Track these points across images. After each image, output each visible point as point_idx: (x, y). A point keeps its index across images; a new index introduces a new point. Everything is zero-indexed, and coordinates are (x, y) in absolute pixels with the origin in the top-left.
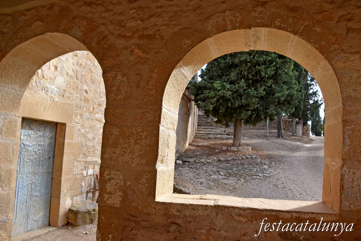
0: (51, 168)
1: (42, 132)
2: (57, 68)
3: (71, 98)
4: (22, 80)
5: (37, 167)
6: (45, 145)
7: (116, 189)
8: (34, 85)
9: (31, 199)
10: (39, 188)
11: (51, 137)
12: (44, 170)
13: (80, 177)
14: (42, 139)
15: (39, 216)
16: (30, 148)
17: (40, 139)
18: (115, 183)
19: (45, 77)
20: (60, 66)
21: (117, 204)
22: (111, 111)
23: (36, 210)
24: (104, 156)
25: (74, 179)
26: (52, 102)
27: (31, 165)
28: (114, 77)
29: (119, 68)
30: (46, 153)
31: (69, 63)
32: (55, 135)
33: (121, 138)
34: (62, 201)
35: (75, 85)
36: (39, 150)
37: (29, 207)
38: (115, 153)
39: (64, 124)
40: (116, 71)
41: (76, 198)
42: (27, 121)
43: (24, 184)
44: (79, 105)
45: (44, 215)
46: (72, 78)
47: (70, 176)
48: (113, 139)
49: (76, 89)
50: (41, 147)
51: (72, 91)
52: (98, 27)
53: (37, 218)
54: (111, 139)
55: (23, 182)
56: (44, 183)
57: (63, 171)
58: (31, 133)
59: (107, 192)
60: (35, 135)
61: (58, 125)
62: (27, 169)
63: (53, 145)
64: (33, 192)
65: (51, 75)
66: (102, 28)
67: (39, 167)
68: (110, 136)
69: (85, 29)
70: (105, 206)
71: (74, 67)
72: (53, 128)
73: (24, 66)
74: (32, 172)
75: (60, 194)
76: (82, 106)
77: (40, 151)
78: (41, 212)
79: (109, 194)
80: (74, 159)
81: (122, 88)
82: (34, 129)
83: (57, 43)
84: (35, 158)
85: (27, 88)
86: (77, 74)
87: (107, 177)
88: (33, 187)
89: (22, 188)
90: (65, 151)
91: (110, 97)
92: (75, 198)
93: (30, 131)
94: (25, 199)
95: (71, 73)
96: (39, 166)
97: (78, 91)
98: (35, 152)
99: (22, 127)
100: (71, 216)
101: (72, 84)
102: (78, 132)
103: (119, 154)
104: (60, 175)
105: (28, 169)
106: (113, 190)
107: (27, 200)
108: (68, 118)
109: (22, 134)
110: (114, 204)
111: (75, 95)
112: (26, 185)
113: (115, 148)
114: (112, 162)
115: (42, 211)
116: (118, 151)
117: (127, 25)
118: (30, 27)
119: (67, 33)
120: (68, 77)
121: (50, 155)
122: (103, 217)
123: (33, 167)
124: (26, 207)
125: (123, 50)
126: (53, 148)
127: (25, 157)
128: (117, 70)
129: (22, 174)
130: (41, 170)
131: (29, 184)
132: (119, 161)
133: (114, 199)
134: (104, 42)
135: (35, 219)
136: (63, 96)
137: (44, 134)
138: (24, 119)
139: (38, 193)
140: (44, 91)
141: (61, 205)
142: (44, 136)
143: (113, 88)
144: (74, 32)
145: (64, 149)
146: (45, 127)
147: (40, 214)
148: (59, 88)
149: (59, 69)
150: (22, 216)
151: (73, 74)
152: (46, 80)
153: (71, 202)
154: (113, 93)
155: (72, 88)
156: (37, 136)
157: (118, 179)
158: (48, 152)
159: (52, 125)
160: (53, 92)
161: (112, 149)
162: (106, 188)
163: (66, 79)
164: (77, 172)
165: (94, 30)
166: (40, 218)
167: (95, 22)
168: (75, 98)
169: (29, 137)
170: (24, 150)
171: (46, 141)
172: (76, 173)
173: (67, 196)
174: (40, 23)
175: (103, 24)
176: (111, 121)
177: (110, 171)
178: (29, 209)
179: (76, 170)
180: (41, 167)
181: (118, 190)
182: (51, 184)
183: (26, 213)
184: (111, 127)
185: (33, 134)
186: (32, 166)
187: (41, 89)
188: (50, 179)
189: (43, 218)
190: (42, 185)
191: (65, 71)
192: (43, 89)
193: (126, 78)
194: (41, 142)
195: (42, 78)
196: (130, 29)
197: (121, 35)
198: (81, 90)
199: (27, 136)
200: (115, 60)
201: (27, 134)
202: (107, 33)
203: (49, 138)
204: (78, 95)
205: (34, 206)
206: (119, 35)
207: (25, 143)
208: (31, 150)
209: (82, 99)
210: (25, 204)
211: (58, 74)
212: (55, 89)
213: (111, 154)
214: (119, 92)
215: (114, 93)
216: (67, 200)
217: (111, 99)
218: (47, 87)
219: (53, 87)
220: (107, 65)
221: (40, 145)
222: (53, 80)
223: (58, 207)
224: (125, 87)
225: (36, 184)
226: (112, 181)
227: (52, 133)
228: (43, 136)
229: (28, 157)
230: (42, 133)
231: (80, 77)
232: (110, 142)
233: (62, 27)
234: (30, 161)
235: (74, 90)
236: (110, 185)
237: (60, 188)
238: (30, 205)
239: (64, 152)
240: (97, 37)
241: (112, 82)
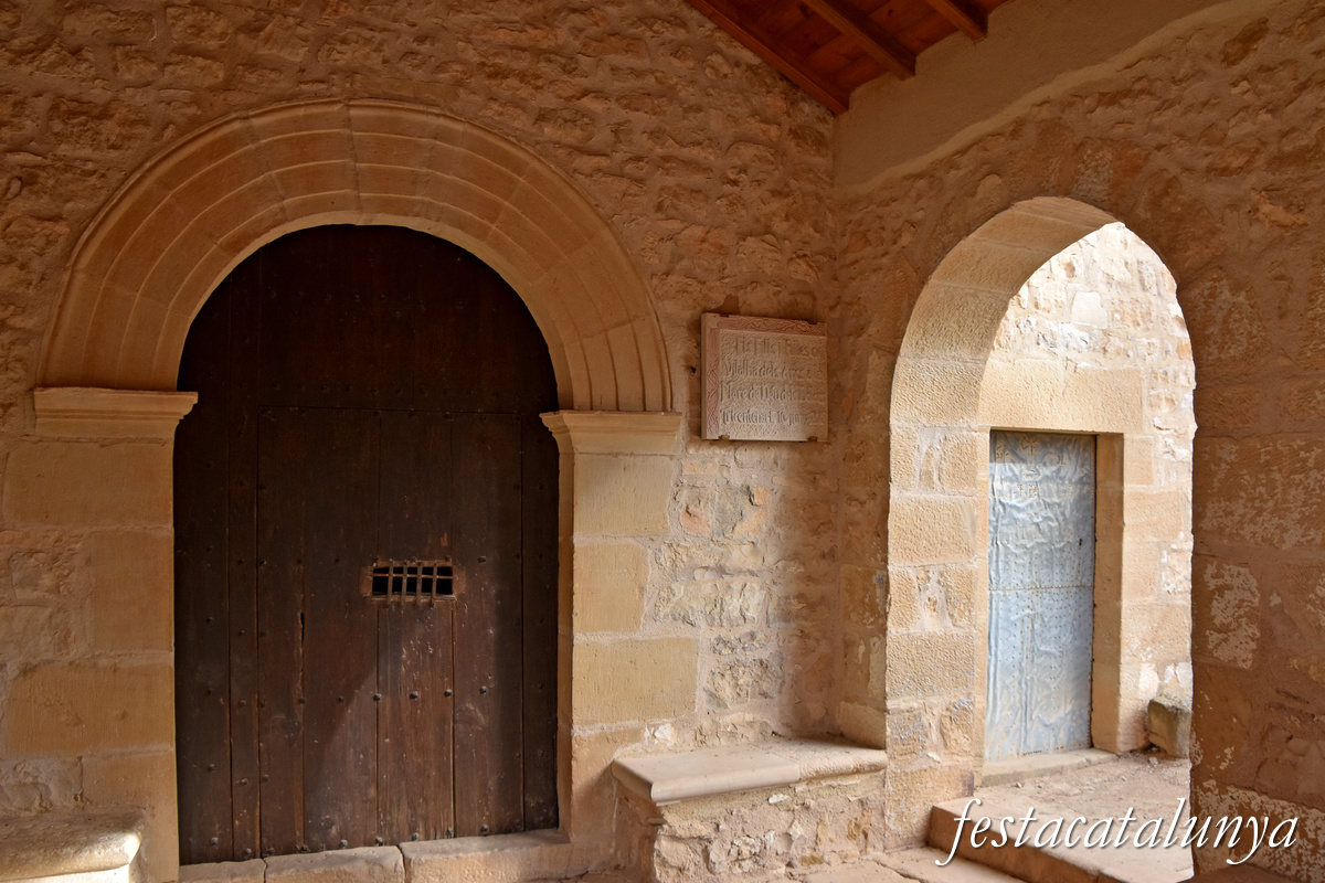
0: (1088, 572)
1: (1052, 464)
2: (1074, 269)
3: (1130, 353)
4: (977, 331)
5: (1044, 571)
6: (1065, 505)
7: (1241, 616)
8: (1012, 334)
9: (1032, 661)
10: (1055, 632)
11: (1082, 478)
12: (1067, 577)
13: (1183, 602)
14: (1053, 487)
15: (1059, 712)
16: (1020, 516)
17: (1048, 487)
18: (1236, 599)
19: (1042, 304)
20: (1081, 262)
21: (1244, 661)
22: (1211, 395)
23: (1049, 696)
24: (1200, 525)
25: (1165, 608)
26: (1072, 373)
27: (1027, 565)
28: (1210, 296)
29: (1221, 268)
30: (1070, 527)
31: (1109, 245)
32: (1093, 470)
33: (1245, 471)
34: (1125, 675)
35: (1138, 311)
36: (1048, 518)
37: (1029, 683)
38: (1231, 513)
39: (1117, 438)
40: (1213, 280)
41: (1175, 669)
42: (1006, 438)
43: (1012, 618)
44: (1161, 371)
45: (1073, 712)
46: (1127, 287)
47: (1150, 599)
48: (1223, 476)
49: (1144, 321)
50: (1052, 509)
51: (1132, 330)
52: (1147, 158)
53: (1052, 720)
54: (1219, 476)
55: (1010, 610)
56: (1070, 619)
57: (1124, 580)
58: (1021, 472)
59: (1214, 624)
60: (1031, 475)
61: (1099, 441)
62: (1018, 575)
63: (1091, 502)
64: (1038, 642)
65: (1059, 294)
66: (1160, 159)
67: (1052, 568)
68: (1213, 467)
69: (1111, 171)
70: (1212, 666)
71: (1127, 255)
72: (1085, 450)
73: (975, 296)
74: (1033, 583)
75: (1118, 652)
76: (1171, 374)
77: (1050, 523)
78: (1066, 703)
79: (1219, 631)
80: (1158, 545)
81: (1237, 325)
82: (1029, 459)
83: (1050, 219)
84: (1037, 543)
85: (996, 346)
86: (1140, 272)
87: (1212, 583)
88: (1036, 626)
89: (1006, 629)
90: (1127, 519)
91: (1204, 357)
92: (1170, 669)
93: (1018, 465)
94: (1016, 660)
95: (1120, 273)
96: (1050, 565)
97: (1151, 325)
98: (1037, 524)
99: (994, 456)
100: (1157, 724)
101: (1128, 307)
102: (1166, 457)
103: (1243, 516)
104: (1118, 596)
105: (1021, 577)
106: (1230, 619)
107: (1023, 664)
108: (1129, 415)
109: (997, 477)
110: (1235, 660)
111: (1145, 341)
112: (1017, 620)
113: (1229, 500)
114: (1226, 541)
115: (1068, 700)
116: (1238, 508)
117: (1231, 134)
118: (973, 195)
119: (1067, 193)
120: (1114, 286)
121: (1084, 535)
122: (1207, 698)
123: (1034, 569)
124: (1020, 684)
125: (1228, 211)
126: (1091, 513)
127: (1008, 541)
128: (1215, 276)
129: (1004, 589)
130: (1057, 577)
131: (1026, 619)
132: (1243, 537)
133: (1237, 647)
134: (1169, 200)
135: (1046, 720)
136: (1105, 350)
137: (1059, 470)
138: (997, 435)
139: (1053, 646)
140: (1042, 345)
141: (1122, 686)
142: (1061, 478)
143: (1211, 330)
144: (1084, 186)
145: (1122, 515)
146: (1061, 450)
147: (1063, 707)
148: (1089, 330)
149: (1080, 271)
150: (1011, 708)
151: (1128, 275)
152: (1045, 314)
153: (1157, 680)
154: (1210, 342)
155: (1129, 320)
156: (1038, 479)
157: (1244, 589)
158: (1076, 525)
159: (1082, 443)
160: (1071, 345)
161: (1223, 503)
162: (1212, 614)
163: (1109, 297)
164: (1172, 586)
165: (1136, 169)
166: (1061, 719)
167: (1137, 146)
168: (1144, 351)
169: (1015, 484)
170: (1005, 521)
171: (1065, 491)
172: (1167, 588)
173: (1144, 660)
174: (994, 180)
175: (1159, 147)
176: (1213, 423)
177: (1219, 567)
178: (1029, 691)
179: (1169, 580)
180: (1057, 570)
181: (1244, 620)
182: (1091, 622)
183: (1021, 699)
184: (1215, 439)
185: (1028, 475)
186: (1030, 567)
187: (1034, 342)
188: (1087, 606)
189: (1072, 721)
190: (1062, 623)
191: (1100, 274)
192: (1041, 341)
193: (1243, 294)
194: (1050, 496)
195: (1034, 309)
196: (1241, 145)
197: (1216, 169)
198: (1163, 321)
199: (1011, 481)
200: (1207, 247)
201: (1010, 474)
202: (1174, 170)
203: (1076, 483)
204: (1154, 340)
205: (1044, 682)
206: (1209, 170)
207: (1006, 500)
208: (1024, 521)
209: (1170, 348)
210: (1017, 674)
211: (1078, 286)
212: (1078, 334)
213: (1221, 517)
214: (1230, 339)
215: (1216, 343)
216: (1142, 673)
217: (1207, 360)
218: (1052, 333)
219: (1067, 328)
220: (1186, 265)
221: (1049, 505)
222: (1067, 309)
223: (1116, 694)
224: (1245, 321)
225: (1046, 619)
226: (1228, 594)
227: (1082, 466)
228: (1057, 477)
229: (1018, 540)
230: (1054, 468)
231: (1154, 278)
232: (1216, 484)
233: (1052, 179)
234: (1025, 553)
235: (1138, 324)
236: (1222, 606)
237: (1119, 633)
238: (1032, 678)
239: (1124, 523)
240: (1149, 190)
241: (1206, 310)
